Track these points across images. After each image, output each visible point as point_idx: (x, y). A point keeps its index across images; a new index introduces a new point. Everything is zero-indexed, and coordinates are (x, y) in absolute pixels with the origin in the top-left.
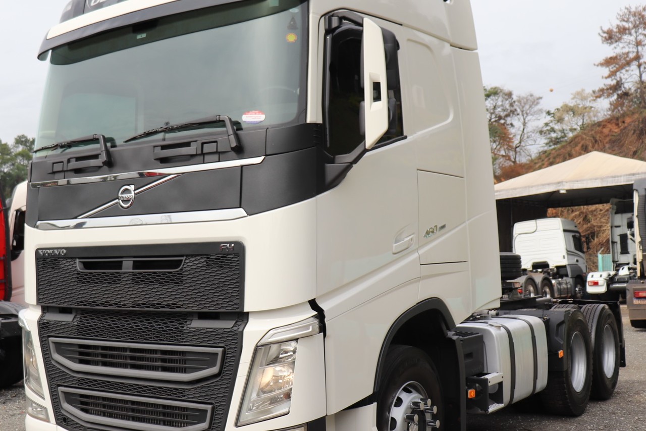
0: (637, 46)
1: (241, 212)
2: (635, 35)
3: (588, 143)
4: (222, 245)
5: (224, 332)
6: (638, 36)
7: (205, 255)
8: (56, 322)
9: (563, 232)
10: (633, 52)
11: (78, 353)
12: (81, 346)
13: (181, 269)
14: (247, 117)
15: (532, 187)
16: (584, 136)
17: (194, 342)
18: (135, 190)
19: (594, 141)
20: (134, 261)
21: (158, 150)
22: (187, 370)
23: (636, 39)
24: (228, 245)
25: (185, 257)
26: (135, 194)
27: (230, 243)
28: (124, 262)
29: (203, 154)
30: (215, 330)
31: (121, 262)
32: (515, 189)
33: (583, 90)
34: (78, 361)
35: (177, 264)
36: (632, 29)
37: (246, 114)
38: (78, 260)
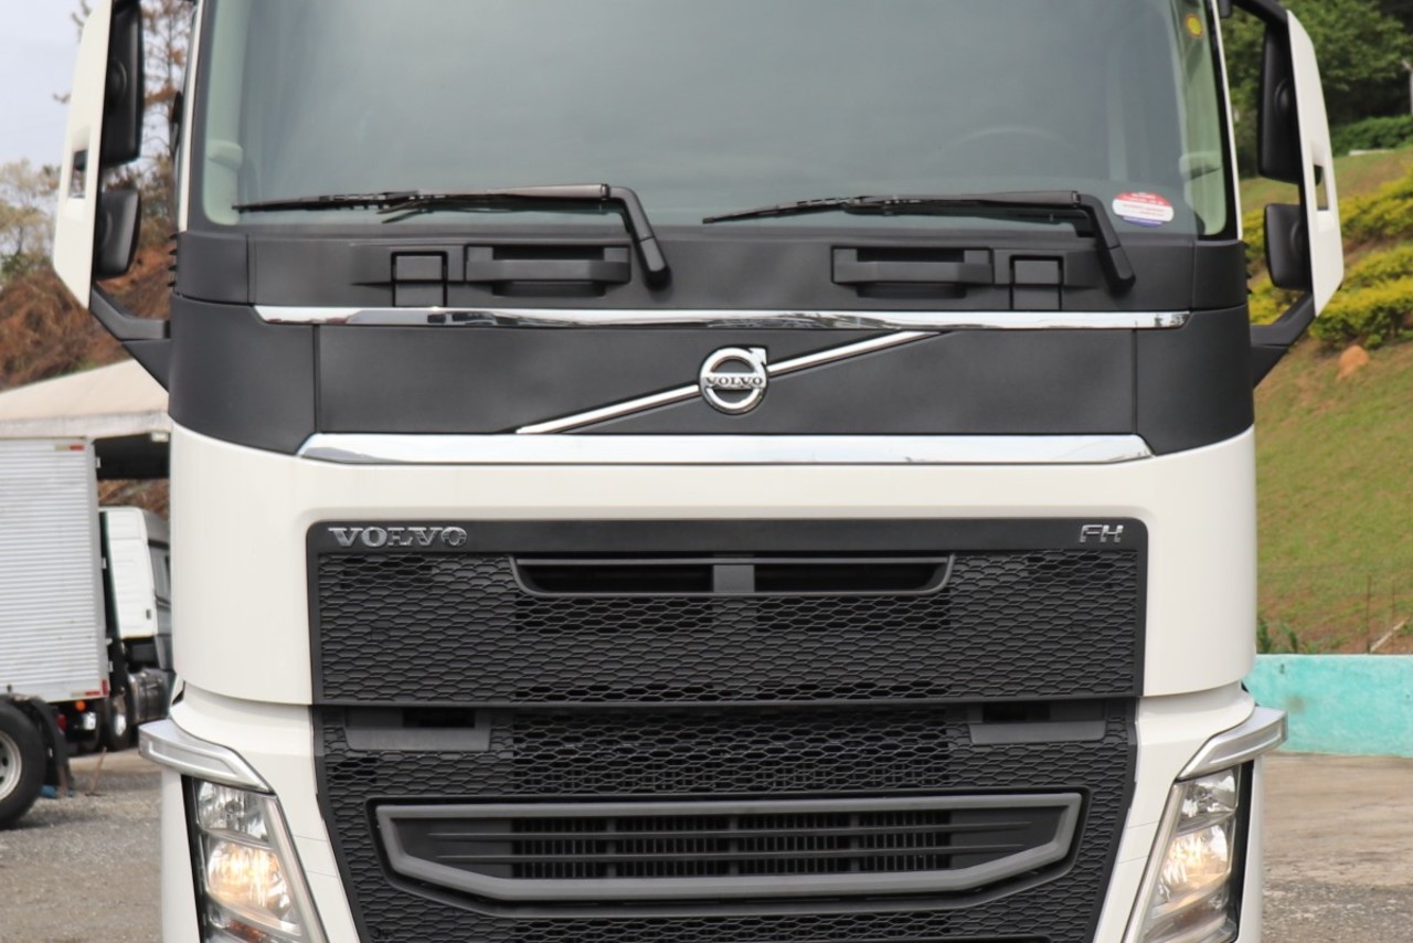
0: (169, 64)
1: (1134, 444)
2: (165, 33)
3: (44, 308)
4: (1085, 528)
5: (1085, 750)
6: (175, 38)
7: (1027, 551)
8: (409, 757)
9: (147, 547)
10: (158, 78)
11: (509, 846)
12: (519, 823)
13: (946, 590)
14: (1125, 206)
15: (73, 418)
16: (35, 289)
17: (990, 785)
18: (771, 361)
19: (60, 306)
20: (758, 567)
21: (847, 260)
22: (954, 860)
23: (169, 45)
24: (1106, 528)
25: (952, 558)
26: (769, 376)
27: (1113, 522)
28: (716, 568)
29: (1012, 286)
30: (1055, 748)
31: (709, 568)
32: (23, 421)
33: (25, 163)
34: (508, 869)
35: (926, 574)
36: (161, 16)
37: (1121, 198)
38: (512, 563)
